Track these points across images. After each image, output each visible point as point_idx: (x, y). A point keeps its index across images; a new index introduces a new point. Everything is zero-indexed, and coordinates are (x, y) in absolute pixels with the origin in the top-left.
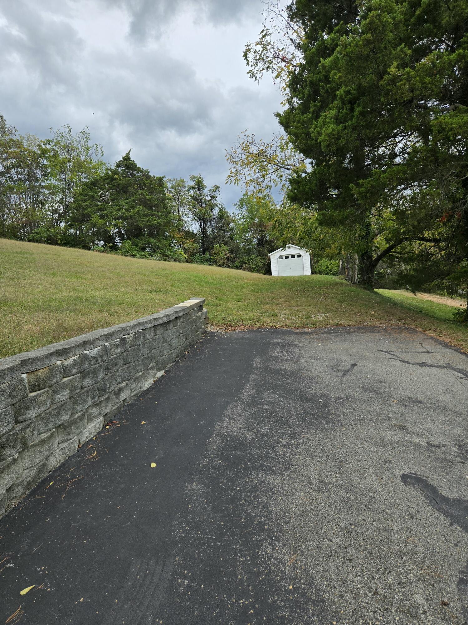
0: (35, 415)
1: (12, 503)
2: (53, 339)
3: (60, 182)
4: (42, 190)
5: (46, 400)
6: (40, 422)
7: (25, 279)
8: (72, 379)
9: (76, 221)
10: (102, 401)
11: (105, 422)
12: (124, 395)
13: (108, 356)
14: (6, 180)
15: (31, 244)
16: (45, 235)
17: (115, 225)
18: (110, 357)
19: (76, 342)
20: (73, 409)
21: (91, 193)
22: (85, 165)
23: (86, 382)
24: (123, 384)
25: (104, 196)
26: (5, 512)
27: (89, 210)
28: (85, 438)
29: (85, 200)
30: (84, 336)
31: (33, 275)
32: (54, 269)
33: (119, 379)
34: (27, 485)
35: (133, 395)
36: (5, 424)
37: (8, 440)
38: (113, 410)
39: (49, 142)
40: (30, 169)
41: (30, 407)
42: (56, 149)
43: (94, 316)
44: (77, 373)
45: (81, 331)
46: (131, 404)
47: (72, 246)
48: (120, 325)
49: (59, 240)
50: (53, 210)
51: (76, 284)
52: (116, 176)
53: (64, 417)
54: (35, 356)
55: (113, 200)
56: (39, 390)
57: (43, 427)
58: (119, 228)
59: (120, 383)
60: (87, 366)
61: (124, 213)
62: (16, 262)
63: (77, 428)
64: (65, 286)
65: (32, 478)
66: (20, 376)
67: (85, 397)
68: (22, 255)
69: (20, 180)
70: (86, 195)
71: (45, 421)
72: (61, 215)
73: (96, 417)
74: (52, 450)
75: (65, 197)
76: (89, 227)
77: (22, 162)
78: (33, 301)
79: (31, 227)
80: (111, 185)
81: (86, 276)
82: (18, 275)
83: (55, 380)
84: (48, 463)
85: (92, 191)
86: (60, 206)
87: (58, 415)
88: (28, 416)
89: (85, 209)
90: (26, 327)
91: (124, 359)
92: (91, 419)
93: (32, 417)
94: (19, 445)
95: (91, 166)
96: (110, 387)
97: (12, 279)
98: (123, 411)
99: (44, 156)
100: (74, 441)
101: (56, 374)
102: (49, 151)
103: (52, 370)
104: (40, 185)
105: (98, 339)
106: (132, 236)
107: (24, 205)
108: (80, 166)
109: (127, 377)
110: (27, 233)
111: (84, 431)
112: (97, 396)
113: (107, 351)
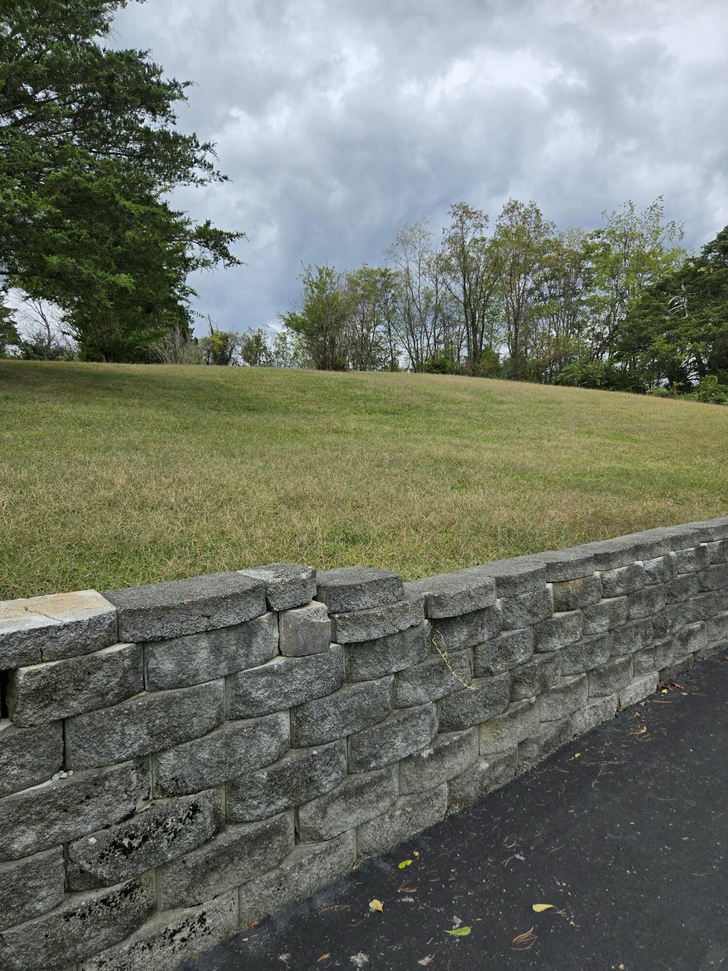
0: (559, 647)
1: (523, 764)
2: (587, 535)
3: (608, 292)
4: (581, 308)
5: (576, 627)
6: (566, 658)
7: (549, 441)
8: (615, 602)
9: (626, 350)
10: (659, 646)
11: (660, 681)
12: (695, 645)
13: (672, 574)
14: (535, 299)
15: (560, 388)
16: (579, 375)
17: (691, 351)
18: (676, 577)
19: (625, 544)
20: (613, 648)
21: (656, 303)
22: (649, 259)
23: (635, 611)
24: (696, 626)
25: (677, 305)
26: (515, 775)
27: (650, 329)
28: (628, 700)
29: (645, 316)
30: (635, 535)
31: (561, 434)
32: (590, 424)
33: (689, 616)
34: (545, 746)
35: (711, 647)
36: (522, 651)
37: (524, 674)
38: (676, 666)
39: (598, 233)
40: (569, 278)
41: (555, 634)
42: (608, 242)
43: (650, 503)
44: (622, 594)
45: (629, 527)
46: (707, 662)
47: (617, 388)
48: (695, 523)
49: (599, 381)
50: (594, 335)
51: (622, 450)
52: (702, 269)
53: (599, 659)
54: (565, 560)
55: (691, 309)
56: (568, 610)
57: (568, 667)
58: (698, 356)
59: (689, 622)
60: (638, 585)
61: (709, 330)
62: (539, 416)
63: (618, 680)
64: (604, 451)
65: (551, 737)
66: (545, 585)
67: (632, 634)
68: (547, 405)
69: (553, 296)
70: (648, 307)
71: (573, 659)
72: (604, 342)
73: (647, 670)
74: (580, 704)
75: (614, 313)
76: (646, 358)
77: (558, 270)
78: (560, 474)
79: (560, 363)
80: (692, 284)
81: (637, 437)
82: (540, 433)
83: (590, 599)
84: (573, 722)
85: (657, 299)
86: (605, 328)
87: (591, 653)
88: (550, 645)
89: (643, 329)
90: (552, 512)
91: (700, 582)
92: (639, 671)
93: (556, 648)
94: (537, 685)
95: (659, 259)
96: (672, 626)
97: (532, 439)
98: (693, 671)
99: (590, 256)
100: (612, 700)
101: (593, 591)
102: (597, 247)
103: (588, 583)
104: (579, 300)
105: (658, 544)
106: (720, 367)
107: (554, 333)
108: (642, 261)
109: (703, 614)
110: (554, 372)
111: (627, 688)
112: (652, 637)
113: (672, 566)
